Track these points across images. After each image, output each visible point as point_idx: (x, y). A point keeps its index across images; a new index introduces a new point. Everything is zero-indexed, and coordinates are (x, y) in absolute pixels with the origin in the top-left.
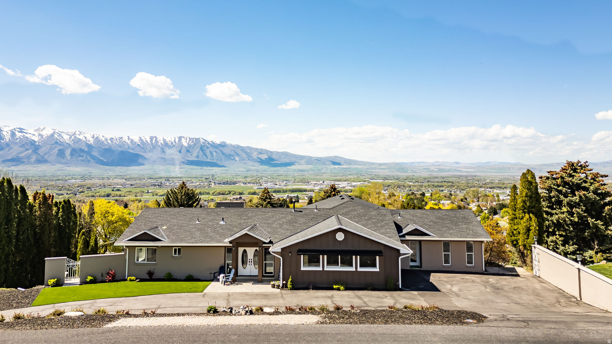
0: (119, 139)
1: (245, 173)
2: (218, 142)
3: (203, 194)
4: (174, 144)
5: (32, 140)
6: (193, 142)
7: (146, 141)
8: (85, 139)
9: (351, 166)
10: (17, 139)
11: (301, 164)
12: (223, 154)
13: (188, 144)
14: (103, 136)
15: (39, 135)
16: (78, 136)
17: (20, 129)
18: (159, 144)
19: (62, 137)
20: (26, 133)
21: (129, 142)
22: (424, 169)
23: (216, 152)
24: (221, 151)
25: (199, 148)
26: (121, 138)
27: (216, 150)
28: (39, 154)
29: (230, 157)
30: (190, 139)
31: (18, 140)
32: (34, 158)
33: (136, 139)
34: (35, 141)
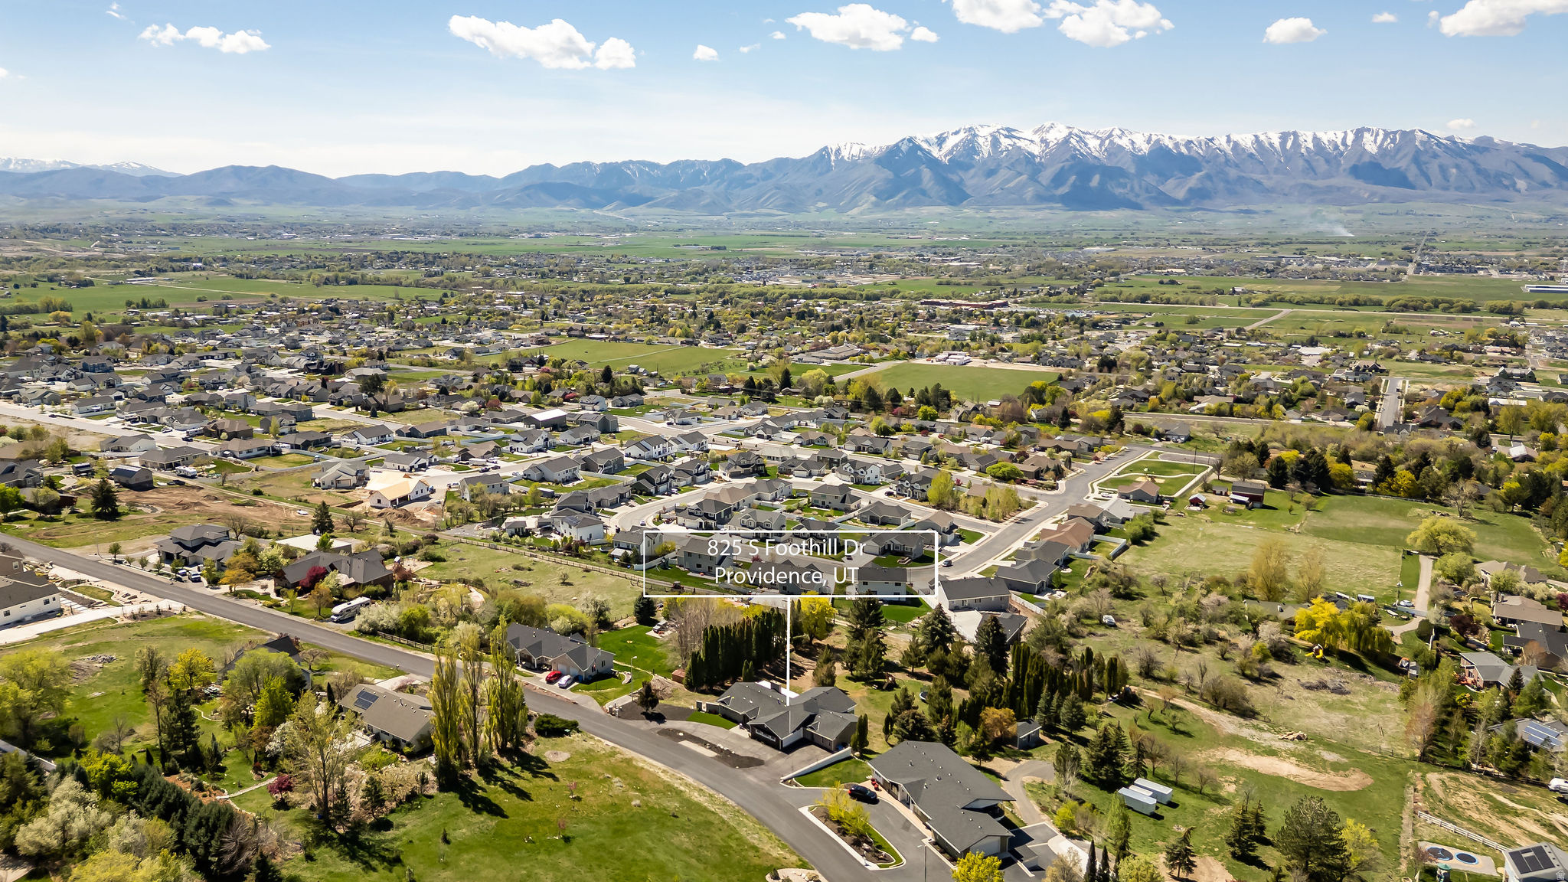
0: (1206, 143)
2: (1468, 139)
3: (1365, 305)
4: (1342, 148)
5: (1029, 153)
6: (1393, 141)
7: (1271, 144)
8: (1130, 147)
10: (1002, 152)
12: (1479, 171)
13: (1380, 147)
14: (1170, 138)
15: (1043, 141)
16: (1117, 140)
17: (1009, 130)
18: (1303, 150)
19: (1086, 145)
20: (1019, 138)
21: (1228, 149)
23: (1457, 167)
24: (1473, 163)
25: (1410, 157)
26: (1211, 140)
27: (1459, 161)
28: (1040, 183)
29: (1500, 182)
30: (1387, 134)
31: (1004, 154)
32: (1030, 192)
33: (1246, 141)
34: (1033, 156)
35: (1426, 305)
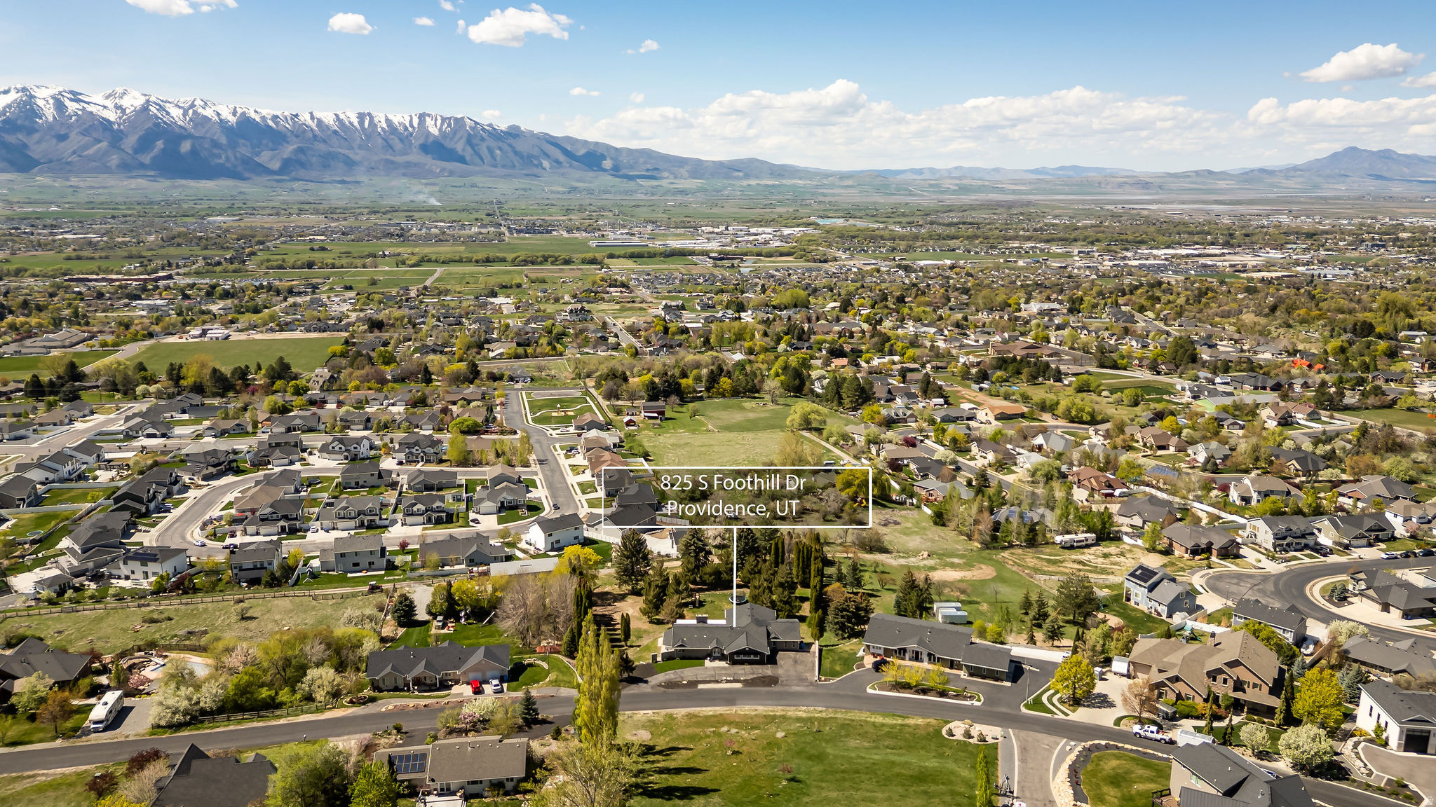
0: (292, 119)
1: (564, 197)
2: (503, 126)
4: (410, 129)
5: (103, 118)
6: (449, 125)
7: (350, 123)
8: (216, 118)
9: (784, 182)
10: (70, 116)
11: (681, 177)
12: (516, 153)
13: (440, 130)
14: (256, 111)
15: (117, 107)
16: (200, 110)
17: (71, 92)
18: (379, 130)
19: (168, 113)
20: (88, 103)
21: (314, 125)
22: (931, 186)
23: (500, 149)
24: (510, 145)
25: (464, 139)
26: (296, 116)
27: (500, 144)
28: (123, 150)
29: (531, 161)
30: (443, 120)
31: (74, 118)
32: (114, 160)
33: (329, 119)
34: (108, 121)
35: (539, 260)
